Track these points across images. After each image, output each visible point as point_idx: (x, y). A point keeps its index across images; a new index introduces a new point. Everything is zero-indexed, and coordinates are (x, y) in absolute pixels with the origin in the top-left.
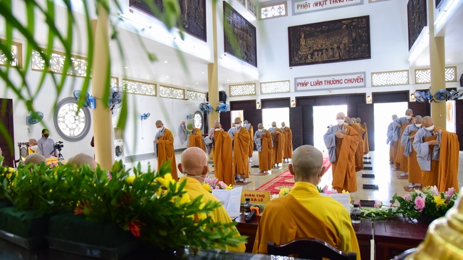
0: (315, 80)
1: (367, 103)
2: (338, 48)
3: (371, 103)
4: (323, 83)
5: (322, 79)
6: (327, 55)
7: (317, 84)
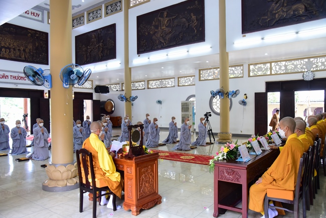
0: (2, 73)
1: (45, 97)
2: (24, 50)
3: (47, 98)
4: (9, 77)
5: (9, 74)
6: (15, 54)
7: (3, 77)
